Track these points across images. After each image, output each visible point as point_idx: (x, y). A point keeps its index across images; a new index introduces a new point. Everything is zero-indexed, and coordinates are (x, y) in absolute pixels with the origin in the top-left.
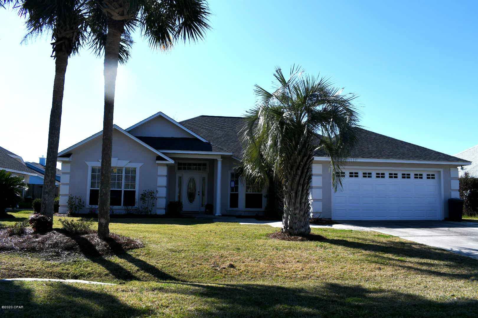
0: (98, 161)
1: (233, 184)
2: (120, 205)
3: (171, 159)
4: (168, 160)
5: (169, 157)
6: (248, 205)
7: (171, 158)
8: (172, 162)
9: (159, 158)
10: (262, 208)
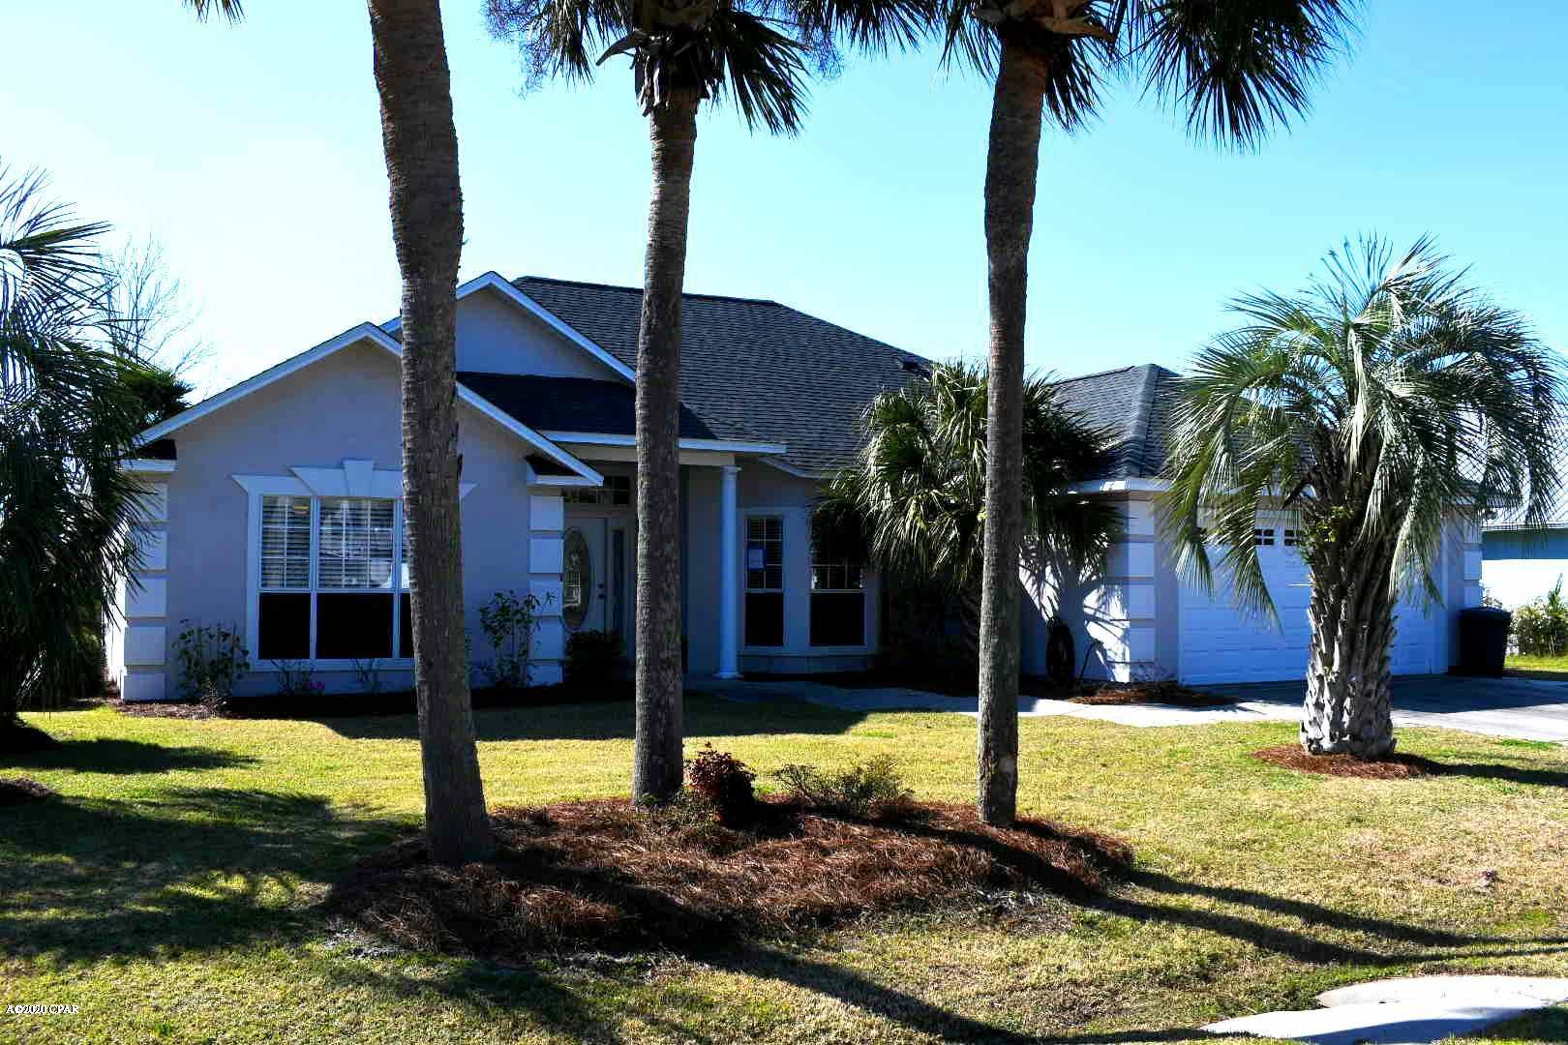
0: (291, 471)
1: (758, 559)
2: (389, 654)
3: (588, 469)
4: (578, 474)
5: (581, 460)
6: (818, 636)
7: (589, 463)
8: (593, 479)
9: (543, 464)
10: (862, 644)
